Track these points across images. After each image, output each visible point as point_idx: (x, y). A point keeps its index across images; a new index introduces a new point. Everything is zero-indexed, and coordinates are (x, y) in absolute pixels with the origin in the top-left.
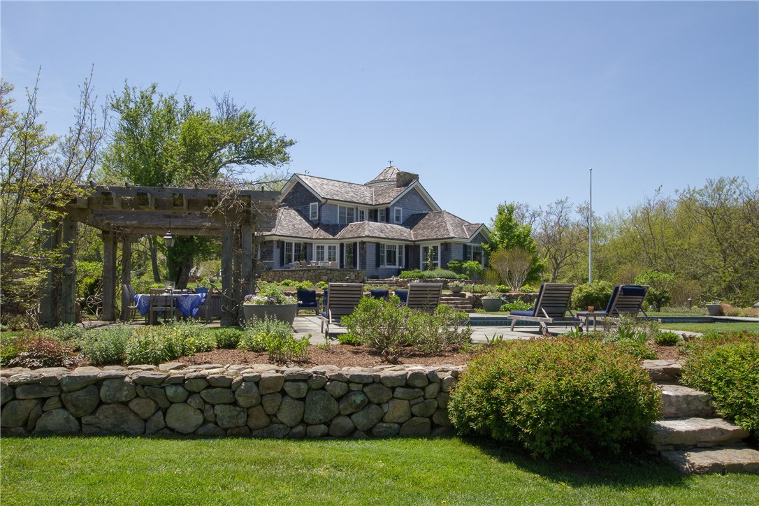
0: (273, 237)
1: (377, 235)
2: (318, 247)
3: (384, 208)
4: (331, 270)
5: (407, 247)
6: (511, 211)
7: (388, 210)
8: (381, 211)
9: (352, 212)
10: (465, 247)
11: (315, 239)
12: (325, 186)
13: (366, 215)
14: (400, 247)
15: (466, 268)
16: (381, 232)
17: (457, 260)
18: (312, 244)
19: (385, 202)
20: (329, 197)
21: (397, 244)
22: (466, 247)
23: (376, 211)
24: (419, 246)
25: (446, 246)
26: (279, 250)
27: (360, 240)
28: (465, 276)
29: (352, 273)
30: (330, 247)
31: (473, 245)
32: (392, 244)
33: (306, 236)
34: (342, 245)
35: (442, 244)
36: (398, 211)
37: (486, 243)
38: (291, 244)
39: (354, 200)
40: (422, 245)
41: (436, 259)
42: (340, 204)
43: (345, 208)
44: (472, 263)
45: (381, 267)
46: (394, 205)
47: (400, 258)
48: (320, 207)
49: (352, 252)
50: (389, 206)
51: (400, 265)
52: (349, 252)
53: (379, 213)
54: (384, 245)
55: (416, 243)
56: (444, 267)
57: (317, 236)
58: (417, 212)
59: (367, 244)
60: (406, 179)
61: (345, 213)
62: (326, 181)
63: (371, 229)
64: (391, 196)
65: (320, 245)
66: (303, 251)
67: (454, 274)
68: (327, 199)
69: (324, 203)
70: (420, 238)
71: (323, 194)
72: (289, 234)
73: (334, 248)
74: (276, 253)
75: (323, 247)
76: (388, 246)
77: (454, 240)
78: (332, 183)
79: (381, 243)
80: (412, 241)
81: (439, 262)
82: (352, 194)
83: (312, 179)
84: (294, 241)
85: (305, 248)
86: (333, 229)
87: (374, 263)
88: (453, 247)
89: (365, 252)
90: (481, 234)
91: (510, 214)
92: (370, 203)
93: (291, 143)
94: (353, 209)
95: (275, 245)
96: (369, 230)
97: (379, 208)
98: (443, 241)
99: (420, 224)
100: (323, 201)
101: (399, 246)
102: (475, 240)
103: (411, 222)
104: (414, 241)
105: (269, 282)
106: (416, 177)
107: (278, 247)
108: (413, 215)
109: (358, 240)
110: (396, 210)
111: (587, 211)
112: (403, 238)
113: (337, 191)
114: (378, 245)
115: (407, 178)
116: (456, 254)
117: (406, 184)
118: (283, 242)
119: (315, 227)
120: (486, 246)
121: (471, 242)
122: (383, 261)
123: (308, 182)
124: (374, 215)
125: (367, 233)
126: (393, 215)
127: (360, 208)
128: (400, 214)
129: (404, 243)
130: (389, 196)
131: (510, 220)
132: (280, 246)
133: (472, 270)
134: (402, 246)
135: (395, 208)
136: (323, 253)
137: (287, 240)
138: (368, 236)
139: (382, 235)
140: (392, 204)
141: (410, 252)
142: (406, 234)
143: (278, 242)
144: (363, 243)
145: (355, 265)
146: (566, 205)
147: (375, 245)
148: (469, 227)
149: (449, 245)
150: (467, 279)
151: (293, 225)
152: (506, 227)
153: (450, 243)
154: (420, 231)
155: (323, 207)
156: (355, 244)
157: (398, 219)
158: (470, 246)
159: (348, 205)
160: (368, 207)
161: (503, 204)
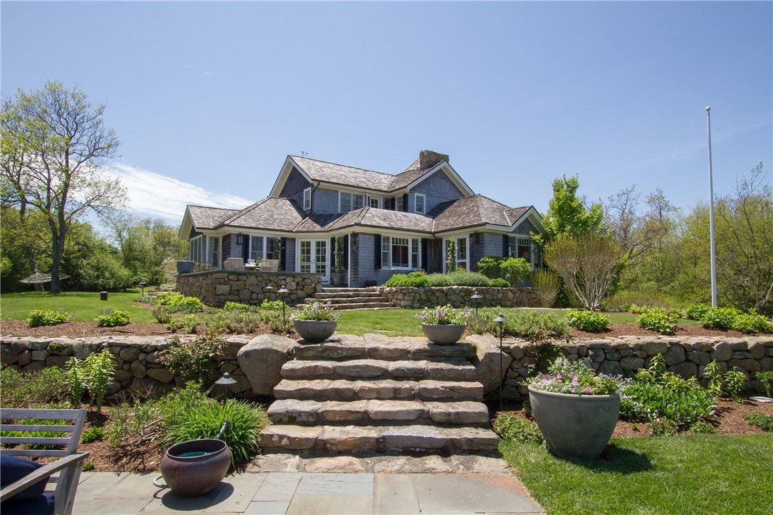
0: (226, 228)
1: (374, 223)
2: (303, 244)
3: (402, 194)
5: (424, 241)
6: (573, 188)
7: (405, 196)
8: (398, 199)
11: (297, 232)
12: (324, 170)
13: (381, 202)
14: (415, 242)
15: (506, 270)
16: (385, 220)
17: (492, 257)
18: (293, 240)
19: (403, 186)
20: (323, 179)
21: (410, 237)
22: (506, 240)
23: (393, 199)
24: (441, 240)
25: (477, 238)
26: (241, 246)
27: (352, 229)
28: (504, 281)
30: (318, 244)
31: (517, 236)
32: (402, 237)
33: (284, 228)
34: (333, 240)
35: (471, 236)
36: (420, 199)
37: (537, 233)
38: (261, 239)
39: (362, 185)
40: (446, 237)
41: (463, 257)
42: (341, 190)
43: (349, 195)
44: (516, 260)
45: (383, 268)
46: (413, 190)
47: (415, 257)
48: (313, 192)
49: (343, 249)
50: (407, 190)
52: (339, 249)
53: (396, 201)
54: (388, 238)
55: (436, 235)
56: (474, 268)
58: (446, 201)
59: (360, 236)
60: (431, 160)
61: (349, 202)
62: (332, 166)
63: (376, 217)
65: (305, 240)
66: (281, 248)
67: (485, 278)
68: (319, 181)
69: (316, 186)
70: (442, 228)
71: (314, 176)
72: (253, 225)
73: (324, 244)
74: (236, 251)
75: (308, 244)
76: (395, 240)
77: (487, 227)
78: (340, 168)
79: (383, 235)
80: (431, 233)
81: (467, 261)
84: (265, 235)
85: (284, 244)
86: (322, 219)
87: (373, 264)
88: (487, 238)
89: (357, 248)
90: (529, 222)
91: (571, 192)
92: (386, 189)
94: (361, 197)
95: (233, 240)
97: (396, 195)
98: (473, 230)
99: (446, 212)
100: (315, 184)
101: (413, 240)
102: (520, 229)
103: (435, 211)
104: (434, 233)
106: (446, 158)
107: (238, 243)
108: (441, 204)
109: (349, 231)
110: (417, 197)
111: (658, 201)
113: (342, 175)
114: (378, 238)
115: (432, 158)
116: (492, 248)
117: (431, 165)
118: (246, 238)
120: (537, 237)
121: (514, 232)
122: (386, 261)
123: (301, 164)
124: (390, 204)
125: (359, 220)
126: (413, 202)
127: (372, 195)
128: (422, 202)
129: (419, 237)
131: (572, 199)
132: (241, 240)
133: (515, 272)
134: (417, 240)
135: (415, 194)
136: (309, 252)
137: (252, 233)
139: (385, 224)
140: (410, 187)
141: (429, 248)
142: (423, 224)
143: (239, 235)
144: (355, 235)
145: (346, 267)
146: (632, 195)
147: (374, 237)
148: (511, 212)
149: (481, 236)
150: (505, 286)
151: (272, 216)
152: (567, 209)
153: (482, 233)
154: (444, 221)
155: (316, 192)
156: (346, 237)
157: (420, 210)
158: (514, 239)
159: (353, 192)
160: (384, 194)
161: (561, 178)
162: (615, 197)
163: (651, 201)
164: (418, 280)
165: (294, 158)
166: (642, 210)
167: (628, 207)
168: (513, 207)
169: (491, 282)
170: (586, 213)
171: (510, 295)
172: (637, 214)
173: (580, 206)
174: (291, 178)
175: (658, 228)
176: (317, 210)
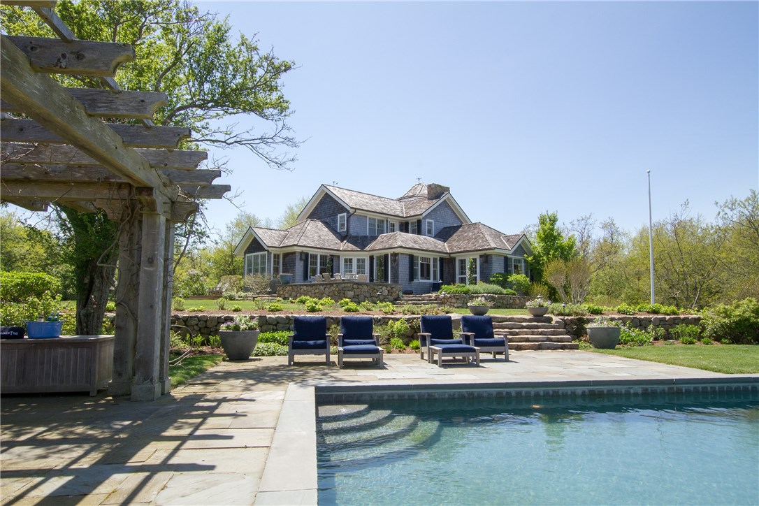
0: (295, 247)
1: (410, 246)
2: (346, 261)
3: (416, 220)
4: (358, 284)
5: (442, 259)
6: (553, 220)
7: (419, 222)
8: (412, 223)
9: (382, 224)
10: (506, 259)
11: (343, 251)
12: (354, 198)
13: (397, 226)
14: (435, 260)
15: (511, 282)
17: (499, 274)
18: (339, 257)
19: (417, 213)
20: (358, 207)
21: (431, 256)
23: (407, 224)
24: (454, 259)
25: (486, 259)
26: (303, 262)
27: (392, 251)
28: (513, 291)
29: (384, 288)
30: (358, 260)
31: (514, 257)
32: (426, 256)
33: (332, 247)
34: (372, 258)
35: (481, 256)
36: (430, 224)
37: (529, 255)
38: (316, 256)
39: (385, 211)
40: (458, 258)
41: (474, 273)
42: (369, 215)
43: (375, 219)
44: (518, 276)
45: (415, 281)
46: (426, 216)
47: (435, 272)
48: (348, 218)
49: (383, 266)
50: (421, 217)
51: (435, 278)
52: (380, 265)
53: (410, 226)
54: (417, 257)
55: (452, 255)
56: (485, 279)
57: (345, 248)
58: (449, 225)
59: (400, 256)
60: (436, 191)
61: (374, 225)
62: (355, 193)
63: (404, 240)
64: (423, 208)
65: (348, 257)
66: (330, 263)
67: (500, 288)
68: (356, 209)
69: (352, 214)
70: (456, 250)
71: (351, 204)
72: (313, 245)
73: (363, 261)
74: (299, 266)
75: (351, 260)
76: (422, 259)
77: (496, 250)
78: (361, 195)
79: (415, 255)
80: (447, 253)
81: (478, 275)
82: (382, 206)
83: (341, 190)
84: (319, 253)
85: (332, 260)
86: (361, 242)
87: (407, 277)
88: (494, 259)
89: (397, 265)
90: (522, 247)
91: (552, 225)
92: (401, 215)
93: (287, 68)
94: (383, 221)
95: (298, 257)
96: (402, 241)
97: (411, 220)
98: (483, 253)
99: (454, 236)
100: (352, 211)
101: (434, 259)
102: (515, 253)
103: (444, 235)
104: (449, 254)
105: (284, 299)
106: (447, 189)
107: (301, 259)
108: (445, 228)
109: (389, 252)
110: (428, 222)
112: (438, 250)
113: (367, 203)
114: (412, 257)
115: (439, 190)
116: (497, 267)
117: (438, 197)
118: (307, 254)
119: (342, 238)
120: (529, 258)
121: (512, 254)
122: (417, 275)
123: (337, 193)
124: (404, 227)
125: (399, 243)
126: (425, 227)
127: (391, 220)
128: (431, 227)
129: (438, 256)
130: (420, 208)
131: (552, 230)
132: (304, 257)
133: (519, 284)
134: (436, 259)
135: (427, 220)
136: (351, 266)
137: (311, 251)
138: (401, 247)
139: (416, 246)
140: (424, 215)
141: (445, 265)
142: (440, 246)
143: (301, 253)
144: (395, 255)
145: (386, 279)
146: (590, 221)
147: (408, 257)
148: (508, 238)
149: (489, 257)
150: (514, 294)
151: (319, 236)
152: (550, 237)
153: (491, 255)
154: (455, 243)
155: (351, 218)
156: (386, 256)
157: (430, 232)
158: (511, 259)
159: (378, 217)
160: (399, 218)
161: (544, 213)
162: (576, 222)
163: (605, 226)
164: (464, 289)
165: (328, 187)
166: (598, 234)
167: (586, 231)
168: (508, 234)
169: (505, 291)
170: (565, 241)
171: (518, 301)
172: (594, 237)
173: (559, 234)
174: (322, 203)
175: (609, 248)
176: (353, 232)
